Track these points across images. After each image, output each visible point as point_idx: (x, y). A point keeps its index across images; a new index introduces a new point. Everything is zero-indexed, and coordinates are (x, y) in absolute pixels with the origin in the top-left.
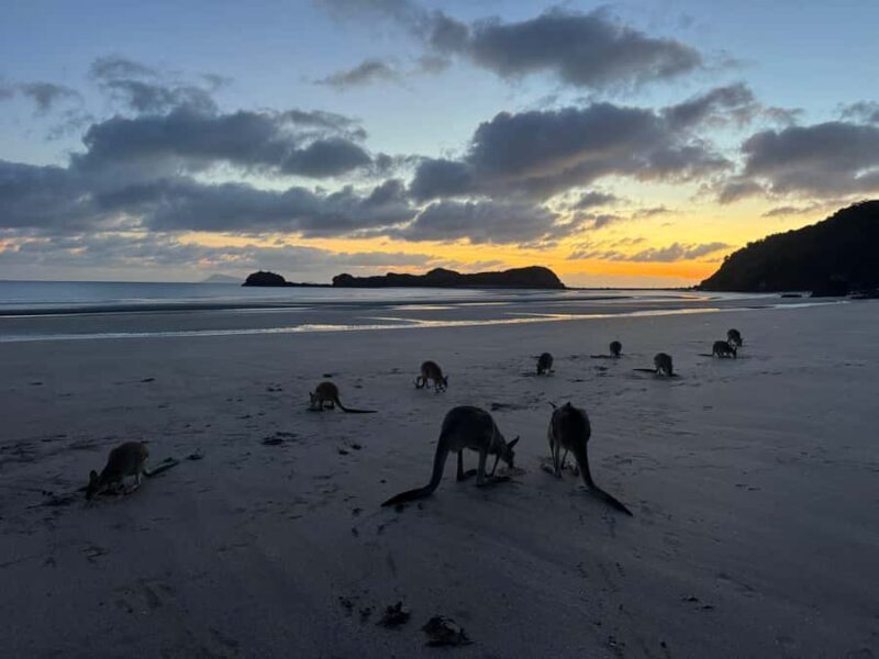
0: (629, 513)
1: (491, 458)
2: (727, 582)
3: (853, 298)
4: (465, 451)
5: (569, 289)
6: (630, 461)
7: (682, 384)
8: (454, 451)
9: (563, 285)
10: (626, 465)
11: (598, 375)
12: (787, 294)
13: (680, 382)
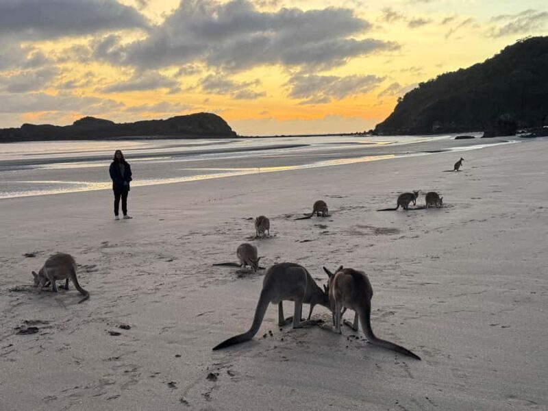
0: (418, 358)
1: (306, 308)
2: (516, 400)
3: (522, 137)
4: (285, 303)
5: (242, 137)
6: (393, 313)
7: (403, 237)
8: (274, 303)
9: (235, 133)
10: (391, 318)
11: (321, 234)
12: (459, 135)
13: (399, 236)
